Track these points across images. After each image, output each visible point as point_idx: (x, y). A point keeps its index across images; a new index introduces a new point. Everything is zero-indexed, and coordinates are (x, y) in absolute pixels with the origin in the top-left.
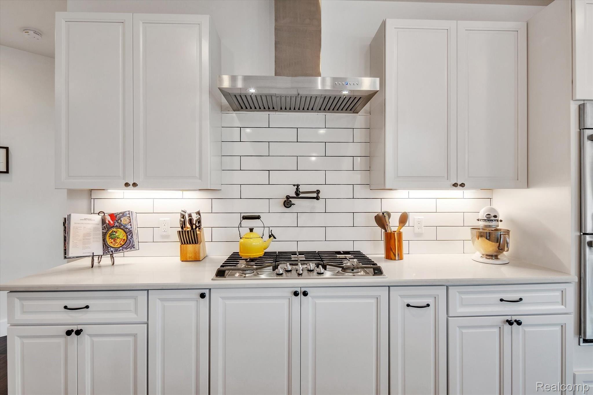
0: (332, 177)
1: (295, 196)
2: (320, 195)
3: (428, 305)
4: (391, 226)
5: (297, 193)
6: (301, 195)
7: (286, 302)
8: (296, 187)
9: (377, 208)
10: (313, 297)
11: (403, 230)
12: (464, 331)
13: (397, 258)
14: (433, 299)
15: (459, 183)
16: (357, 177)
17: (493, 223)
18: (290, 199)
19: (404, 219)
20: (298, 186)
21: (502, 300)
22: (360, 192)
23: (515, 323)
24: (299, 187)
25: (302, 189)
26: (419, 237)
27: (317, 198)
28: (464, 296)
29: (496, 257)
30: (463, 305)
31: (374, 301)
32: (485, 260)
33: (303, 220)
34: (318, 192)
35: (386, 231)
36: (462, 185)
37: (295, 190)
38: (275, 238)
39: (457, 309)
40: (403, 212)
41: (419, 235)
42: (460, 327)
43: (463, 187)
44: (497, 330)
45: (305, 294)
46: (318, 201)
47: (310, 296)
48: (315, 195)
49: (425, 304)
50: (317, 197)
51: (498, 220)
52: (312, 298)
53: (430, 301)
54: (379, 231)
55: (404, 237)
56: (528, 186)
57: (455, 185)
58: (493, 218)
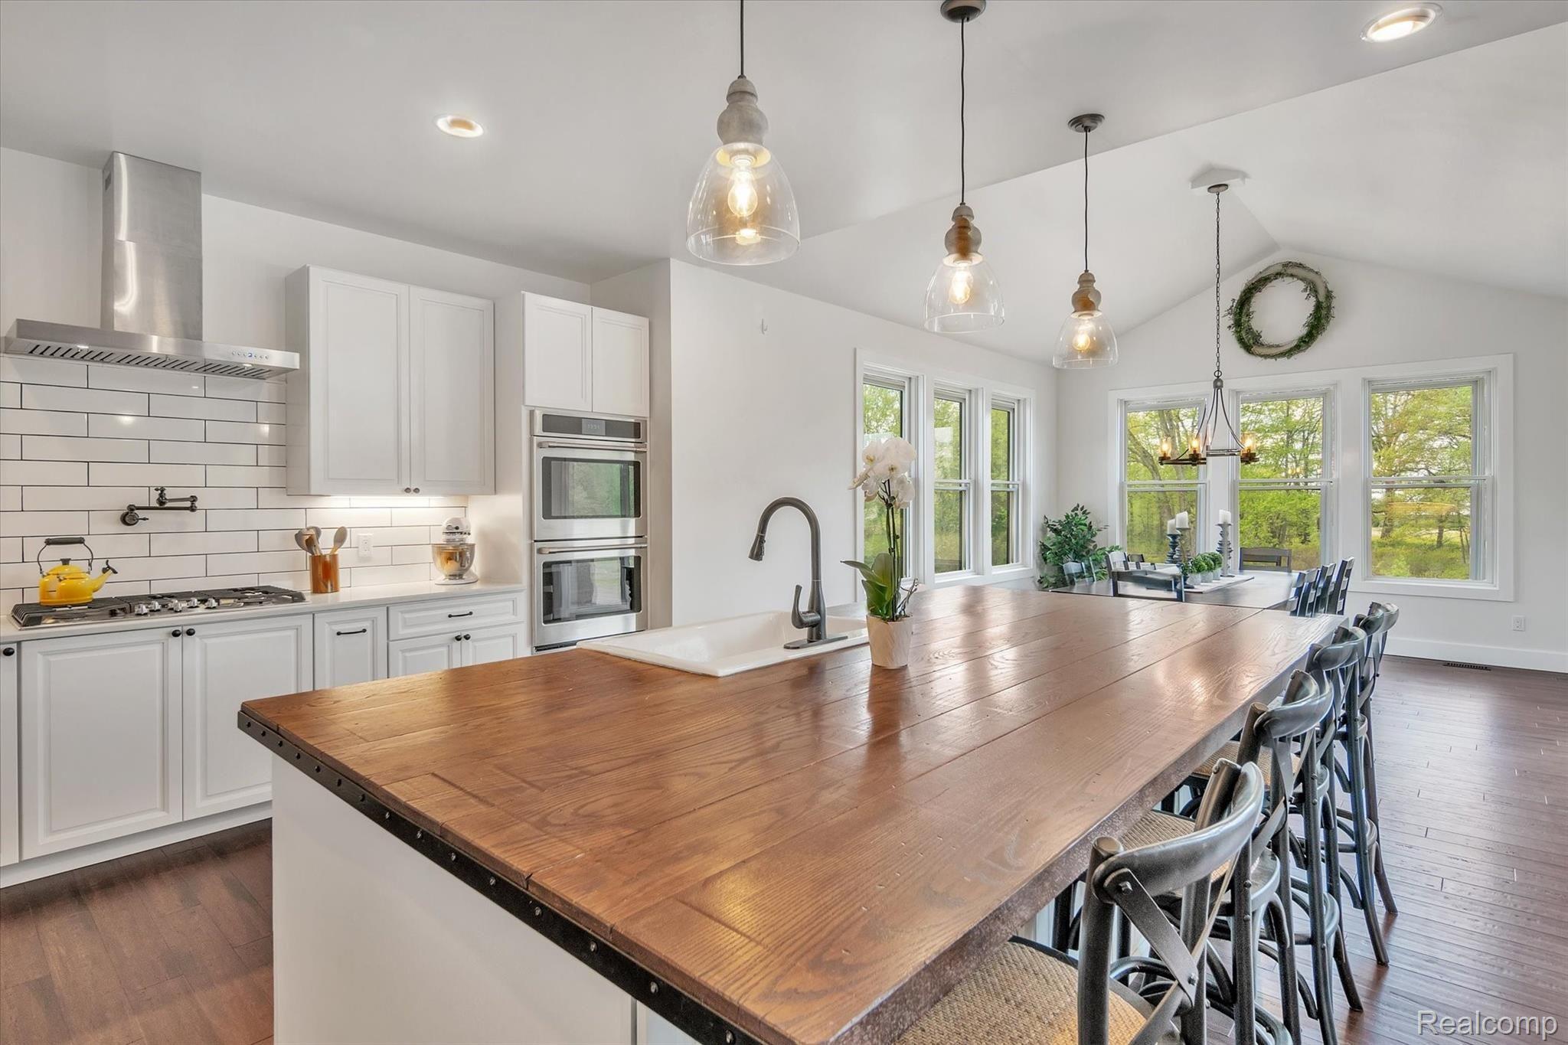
0: (216, 476)
1: (158, 505)
2: (197, 504)
3: (364, 631)
4: (321, 548)
5: (162, 501)
6: (168, 505)
7: (157, 648)
8: (159, 492)
9: (299, 521)
10: (202, 637)
11: (338, 552)
12: (407, 654)
13: (329, 591)
14: (371, 622)
15: (413, 487)
16: (262, 476)
17: (457, 537)
18: (136, 511)
19: (341, 537)
20: (162, 490)
21: (450, 616)
22: (267, 498)
23: (463, 639)
24: (165, 492)
25: (169, 494)
26: (365, 562)
27: (192, 509)
28: (407, 616)
29: (460, 576)
30: (406, 625)
31: (292, 633)
32: (448, 581)
33: (160, 545)
34: (193, 499)
35: (313, 554)
36: (417, 490)
37: (158, 497)
38: (115, 572)
39: (399, 630)
40: (339, 527)
41: (367, 559)
42: (403, 651)
43: (416, 492)
44: (445, 650)
45: (190, 633)
46: (193, 513)
47: (198, 637)
48: (188, 504)
49: (361, 630)
50: (192, 507)
51: (461, 533)
52: (200, 639)
53: (366, 625)
54: (304, 557)
55: (342, 562)
56: (495, 492)
57: (408, 490)
58: (455, 531)
